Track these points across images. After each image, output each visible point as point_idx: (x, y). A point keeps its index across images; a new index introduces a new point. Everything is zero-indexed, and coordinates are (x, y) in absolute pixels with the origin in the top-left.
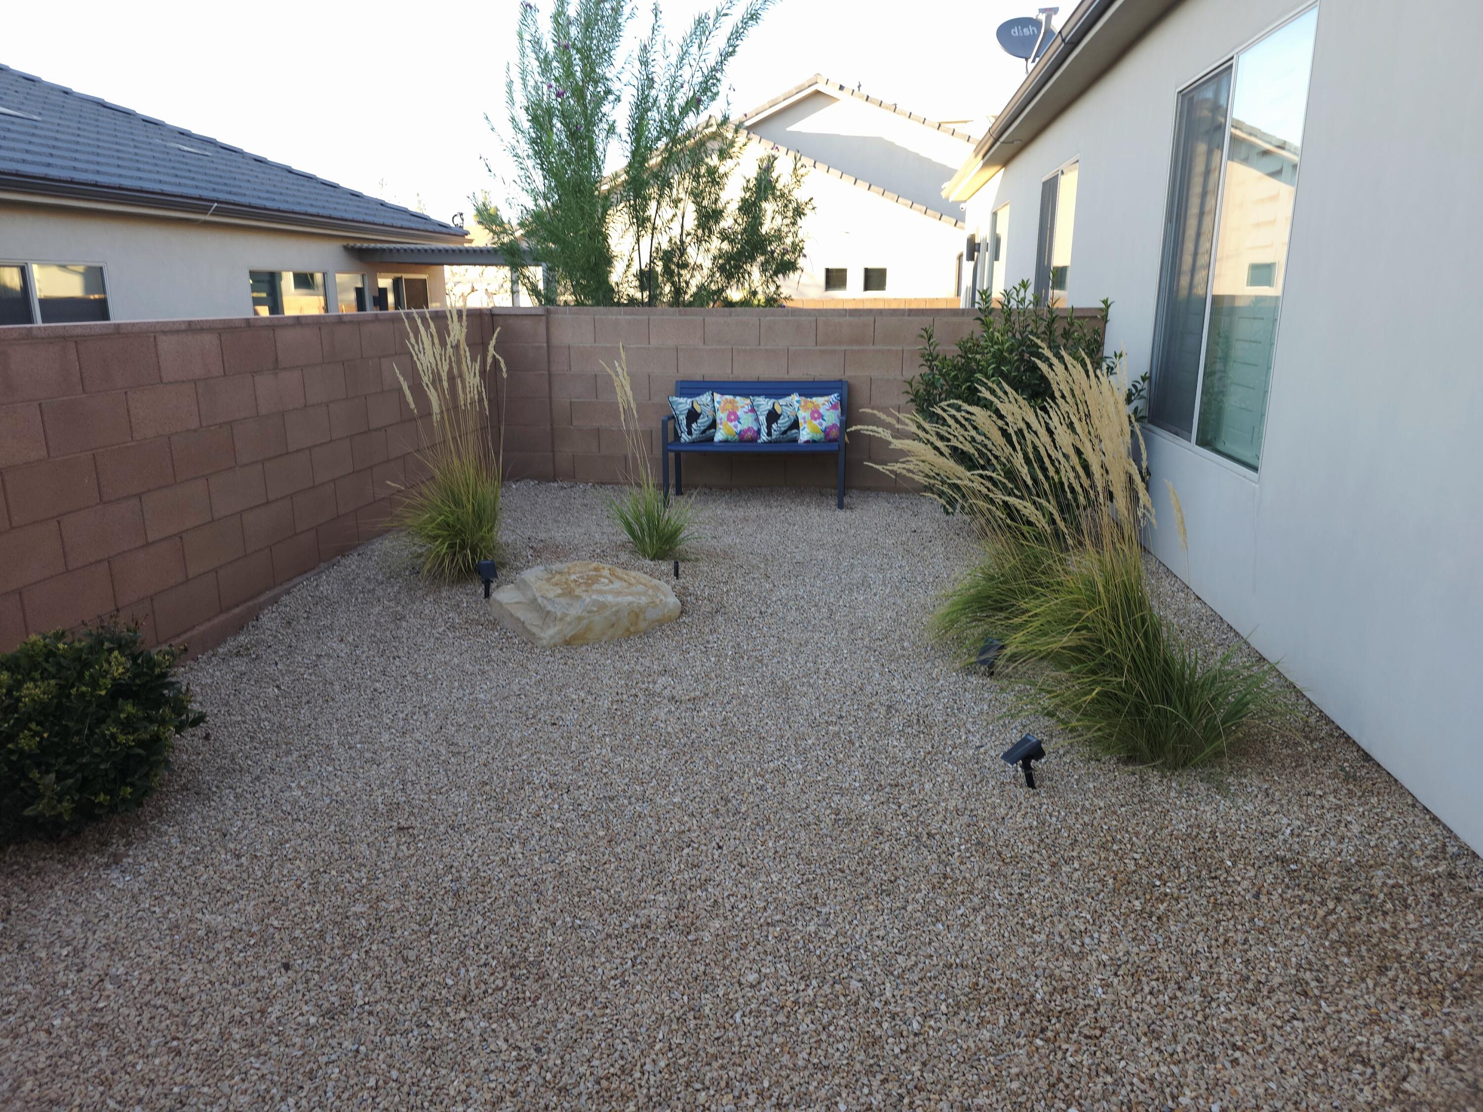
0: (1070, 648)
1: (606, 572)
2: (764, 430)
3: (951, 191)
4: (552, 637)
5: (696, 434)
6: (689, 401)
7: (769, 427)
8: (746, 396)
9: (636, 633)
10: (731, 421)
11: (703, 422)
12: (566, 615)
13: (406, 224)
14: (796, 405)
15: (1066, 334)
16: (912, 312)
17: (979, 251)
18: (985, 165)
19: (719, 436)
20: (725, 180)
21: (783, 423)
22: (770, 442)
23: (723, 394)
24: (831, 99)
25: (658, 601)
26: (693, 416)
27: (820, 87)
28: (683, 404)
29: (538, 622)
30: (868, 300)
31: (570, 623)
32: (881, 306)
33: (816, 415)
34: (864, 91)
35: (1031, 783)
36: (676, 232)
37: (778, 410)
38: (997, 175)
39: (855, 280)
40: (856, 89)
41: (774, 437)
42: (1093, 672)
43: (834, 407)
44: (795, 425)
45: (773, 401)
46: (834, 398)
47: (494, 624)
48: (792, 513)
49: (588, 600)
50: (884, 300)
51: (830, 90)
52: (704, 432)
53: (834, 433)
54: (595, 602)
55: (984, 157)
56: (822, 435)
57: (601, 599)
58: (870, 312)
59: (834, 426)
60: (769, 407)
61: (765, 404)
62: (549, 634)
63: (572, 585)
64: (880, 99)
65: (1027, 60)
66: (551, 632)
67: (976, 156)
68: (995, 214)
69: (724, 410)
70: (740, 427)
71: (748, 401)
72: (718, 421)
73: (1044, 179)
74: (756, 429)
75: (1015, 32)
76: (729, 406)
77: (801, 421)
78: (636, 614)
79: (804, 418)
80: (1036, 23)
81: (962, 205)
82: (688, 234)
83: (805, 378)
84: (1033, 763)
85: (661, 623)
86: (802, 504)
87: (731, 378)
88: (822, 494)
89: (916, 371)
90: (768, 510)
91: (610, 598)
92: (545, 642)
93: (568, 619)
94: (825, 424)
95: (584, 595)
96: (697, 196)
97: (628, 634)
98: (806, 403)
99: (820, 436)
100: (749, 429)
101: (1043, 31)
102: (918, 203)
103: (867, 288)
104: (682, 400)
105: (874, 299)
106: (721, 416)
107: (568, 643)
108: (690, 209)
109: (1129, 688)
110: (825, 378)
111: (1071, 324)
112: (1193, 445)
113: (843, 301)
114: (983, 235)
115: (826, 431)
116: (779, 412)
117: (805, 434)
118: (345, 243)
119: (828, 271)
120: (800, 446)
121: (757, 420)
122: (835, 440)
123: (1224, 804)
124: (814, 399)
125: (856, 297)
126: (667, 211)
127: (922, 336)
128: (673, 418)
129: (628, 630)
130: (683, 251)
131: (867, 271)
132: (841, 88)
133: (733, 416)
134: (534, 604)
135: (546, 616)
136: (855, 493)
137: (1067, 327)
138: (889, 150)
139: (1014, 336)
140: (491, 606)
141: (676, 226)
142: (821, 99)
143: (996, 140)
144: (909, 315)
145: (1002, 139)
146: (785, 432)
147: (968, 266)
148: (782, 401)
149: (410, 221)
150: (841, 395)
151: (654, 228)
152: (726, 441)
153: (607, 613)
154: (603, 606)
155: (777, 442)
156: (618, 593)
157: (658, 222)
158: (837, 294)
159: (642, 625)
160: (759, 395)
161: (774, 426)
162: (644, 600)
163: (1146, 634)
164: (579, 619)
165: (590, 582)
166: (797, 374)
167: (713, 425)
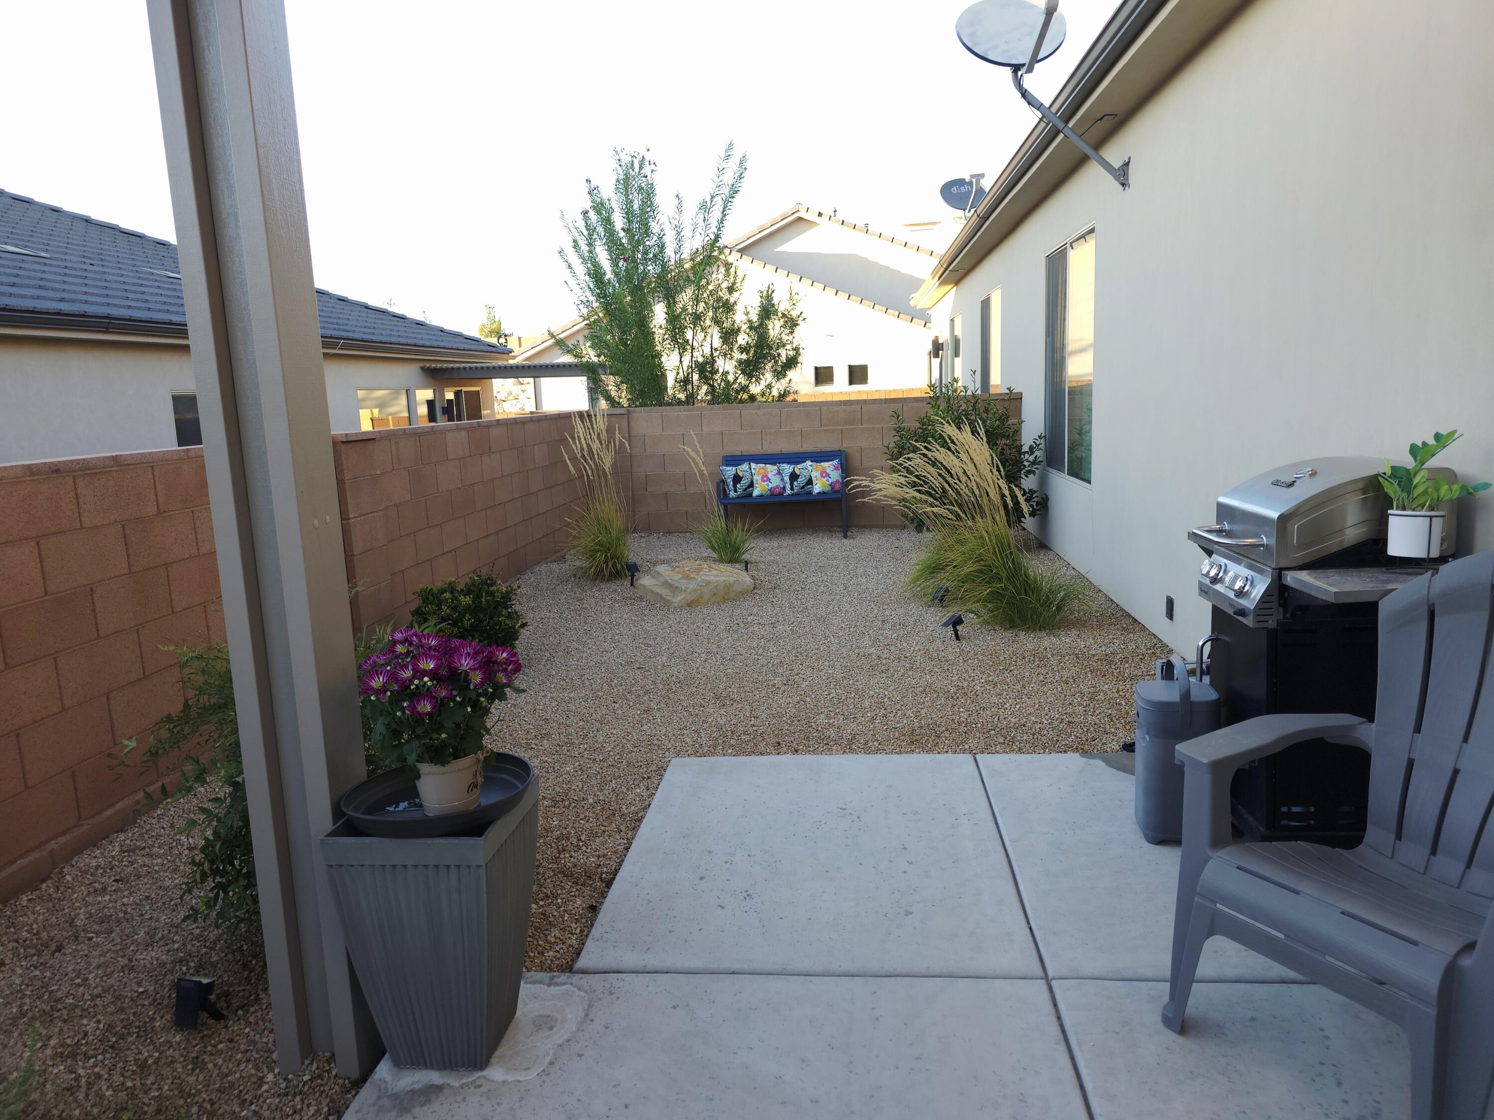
0: (975, 571)
1: (706, 566)
2: (788, 486)
3: (918, 300)
4: (680, 601)
5: (740, 492)
6: (734, 468)
7: (792, 484)
8: (774, 464)
9: (728, 599)
10: (764, 481)
11: (744, 482)
12: (688, 588)
13: (462, 346)
14: (810, 468)
15: (986, 411)
16: (887, 401)
17: (942, 350)
18: (940, 284)
19: (756, 493)
20: (736, 307)
21: (802, 480)
22: (793, 494)
23: (757, 463)
24: (814, 224)
25: (740, 580)
26: (737, 479)
27: (802, 214)
28: (730, 471)
29: (671, 594)
30: (853, 393)
31: (690, 593)
32: (864, 397)
33: (824, 474)
34: (840, 216)
35: (958, 638)
36: (707, 350)
37: (798, 472)
38: (951, 293)
39: (841, 376)
40: (833, 214)
41: (795, 491)
42: (988, 582)
43: (836, 468)
44: (810, 482)
45: (793, 466)
46: (836, 462)
47: (641, 599)
48: (812, 542)
49: (699, 579)
50: (867, 392)
51: (811, 216)
52: (745, 490)
53: (838, 487)
54: (704, 580)
55: (939, 278)
56: (830, 488)
57: (707, 578)
58: (858, 402)
59: (837, 481)
60: (791, 470)
61: (788, 469)
62: (678, 599)
63: (688, 573)
64: (854, 223)
65: (964, 210)
66: (679, 598)
67: (933, 278)
68: (952, 321)
69: (759, 474)
70: (771, 486)
71: (775, 467)
72: (755, 482)
73: (982, 299)
74: (782, 486)
75: (954, 190)
76: (762, 471)
77: (814, 479)
78: (728, 587)
79: (816, 477)
80: (970, 183)
81: (928, 312)
82: (716, 350)
83: (815, 450)
84: (958, 627)
85: (742, 593)
86: (818, 536)
87: (762, 452)
88: (831, 532)
89: (891, 440)
90: (794, 541)
91: (712, 578)
92: (676, 605)
93: (689, 590)
94: (831, 480)
95: (697, 577)
96: (717, 321)
97: (724, 600)
98: (817, 466)
99: (827, 489)
100: (777, 487)
101: (974, 190)
102: (892, 309)
103: (851, 382)
104: (728, 468)
105: (858, 391)
106: (757, 478)
107: (689, 605)
108: (715, 332)
109: (1005, 589)
110: (829, 450)
111: (989, 404)
112: (1066, 476)
113: (832, 394)
114: (944, 337)
115: (832, 485)
116: (798, 473)
117: (817, 488)
118: (422, 365)
119: (816, 369)
120: (814, 495)
121: (782, 480)
122: (838, 492)
123: (1055, 640)
124: (822, 464)
125: (843, 390)
126: (700, 335)
127: (893, 416)
128: (724, 482)
129: (724, 597)
130: (713, 362)
131: (851, 368)
132: (820, 214)
133: (766, 478)
134: (666, 584)
135: (674, 589)
136: (854, 530)
137: (987, 406)
138: (865, 265)
139: (953, 413)
140: (637, 589)
141: (707, 345)
142: (801, 225)
143: (946, 269)
144: (885, 403)
145: (950, 269)
146: (803, 487)
147: (936, 362)
148: (800, 466)
149: (467, 343)
150: (840, 460)
151: (693, 349)
152: (761, 496)
153: (711, 587)
154: (708, 583)
155: (797, 494)
156: (716, 576)
157: (695, 344)
158: (825, 389)
159: (732, 595)
160: (784, 463)
161: (795, 483)
162: (732, 579)
163: (1013, 560)
164: (695, 590)
165: (698, 571)
166: (808, 447)
167: (751, 485)
